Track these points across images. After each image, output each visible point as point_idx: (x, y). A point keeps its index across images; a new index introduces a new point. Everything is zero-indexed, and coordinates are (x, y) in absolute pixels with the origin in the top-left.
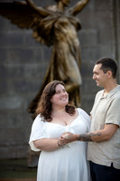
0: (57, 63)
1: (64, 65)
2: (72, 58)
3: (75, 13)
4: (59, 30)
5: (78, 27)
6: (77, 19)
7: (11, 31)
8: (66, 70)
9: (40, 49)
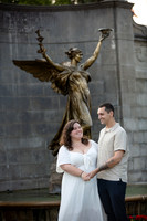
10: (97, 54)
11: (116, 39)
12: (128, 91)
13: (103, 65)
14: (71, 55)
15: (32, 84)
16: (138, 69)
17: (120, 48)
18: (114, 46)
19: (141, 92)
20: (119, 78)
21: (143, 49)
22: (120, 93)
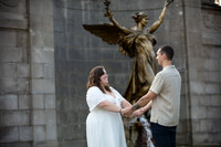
0: (138, 69)
1: (143, 71)
2: (149, 65)
3: (152, 32)
4: (139, 45)
5: (154, 43)
6: (153, 36)
7: (104, 48)
8: (144, 75)
9: (128, 62)
10: (163, 18)
11: (184, 6)
12: (195, 56)
13: (170, 31)
14: (138, 20)
15: (103, 49)
16: (204, 36)
17: (187, 14)
18: (181, 13)
19: (209, 57)
20: (186, 43)
21: (211, 16)
22: (187, 58)
